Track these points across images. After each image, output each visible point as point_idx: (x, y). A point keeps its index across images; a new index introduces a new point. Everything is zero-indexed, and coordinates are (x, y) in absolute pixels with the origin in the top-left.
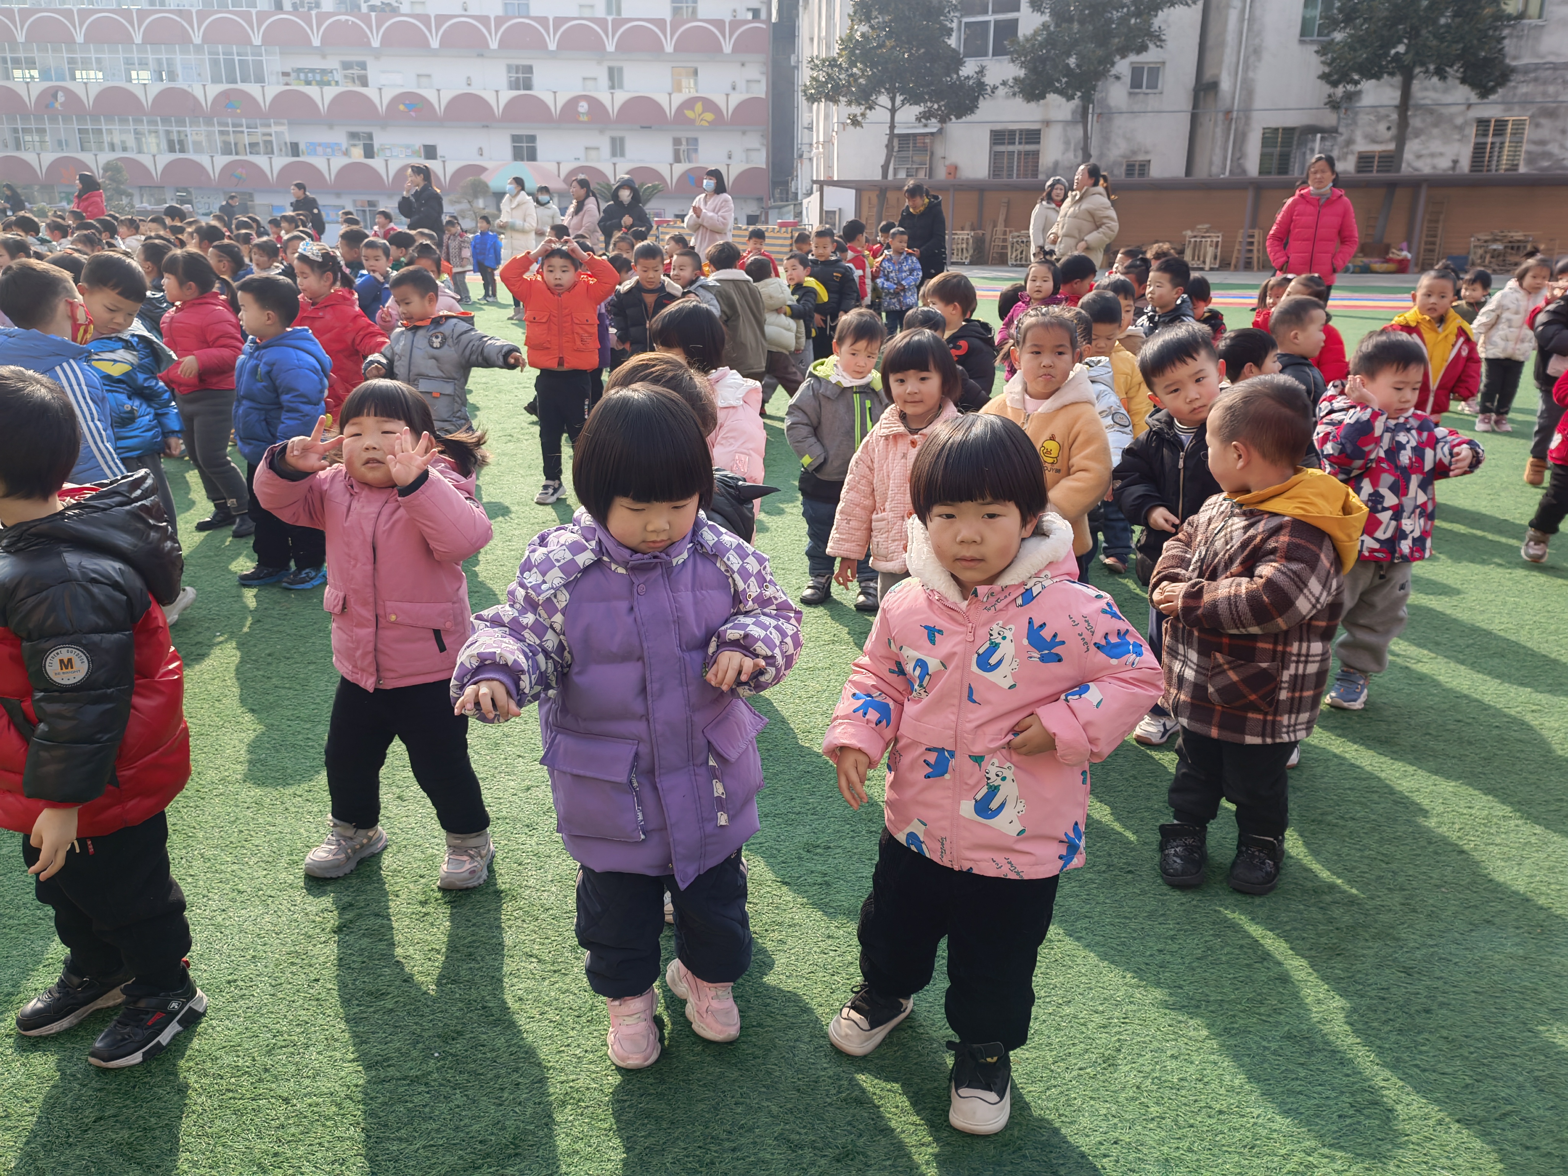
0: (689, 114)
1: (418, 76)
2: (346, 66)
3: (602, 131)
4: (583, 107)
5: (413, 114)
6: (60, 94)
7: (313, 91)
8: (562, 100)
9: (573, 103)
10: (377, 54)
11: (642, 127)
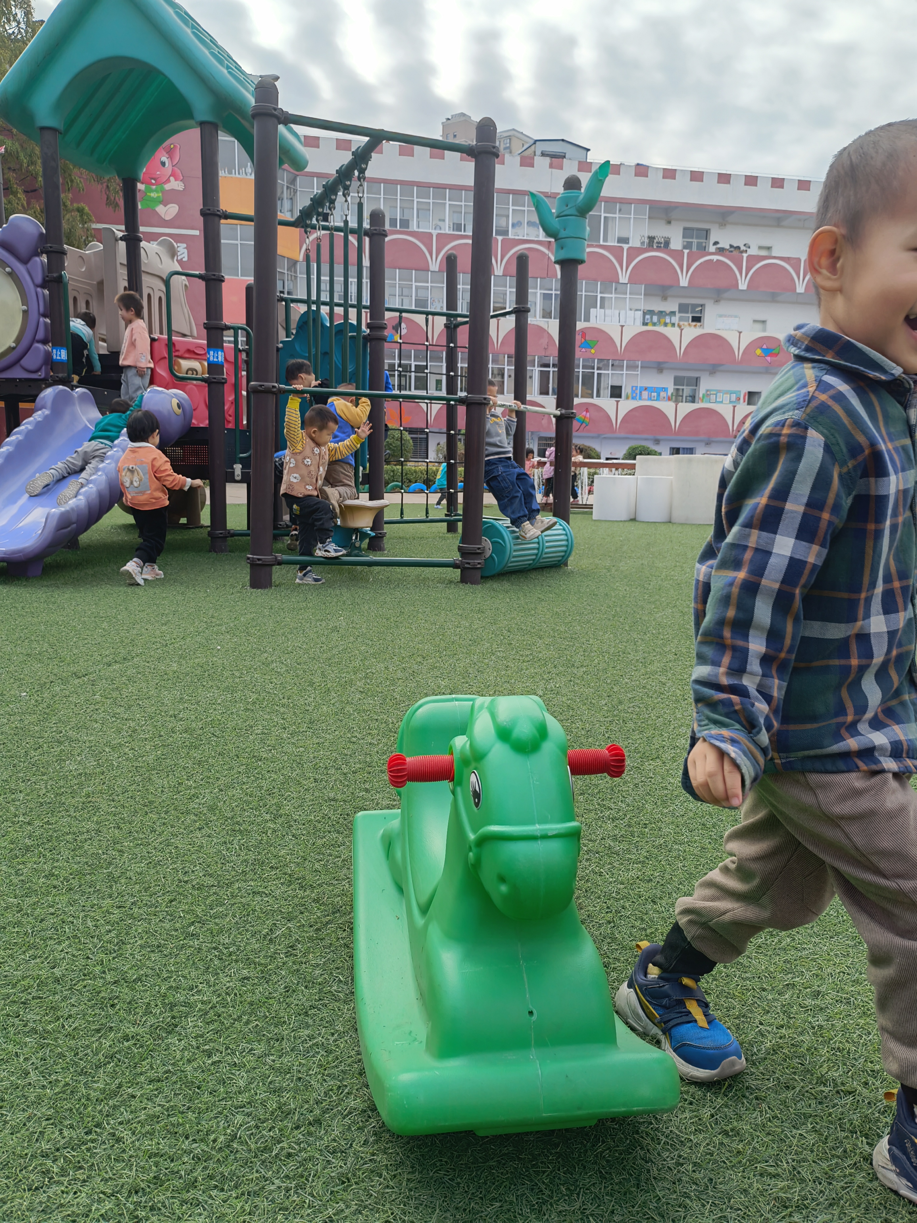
5: (769, 359)
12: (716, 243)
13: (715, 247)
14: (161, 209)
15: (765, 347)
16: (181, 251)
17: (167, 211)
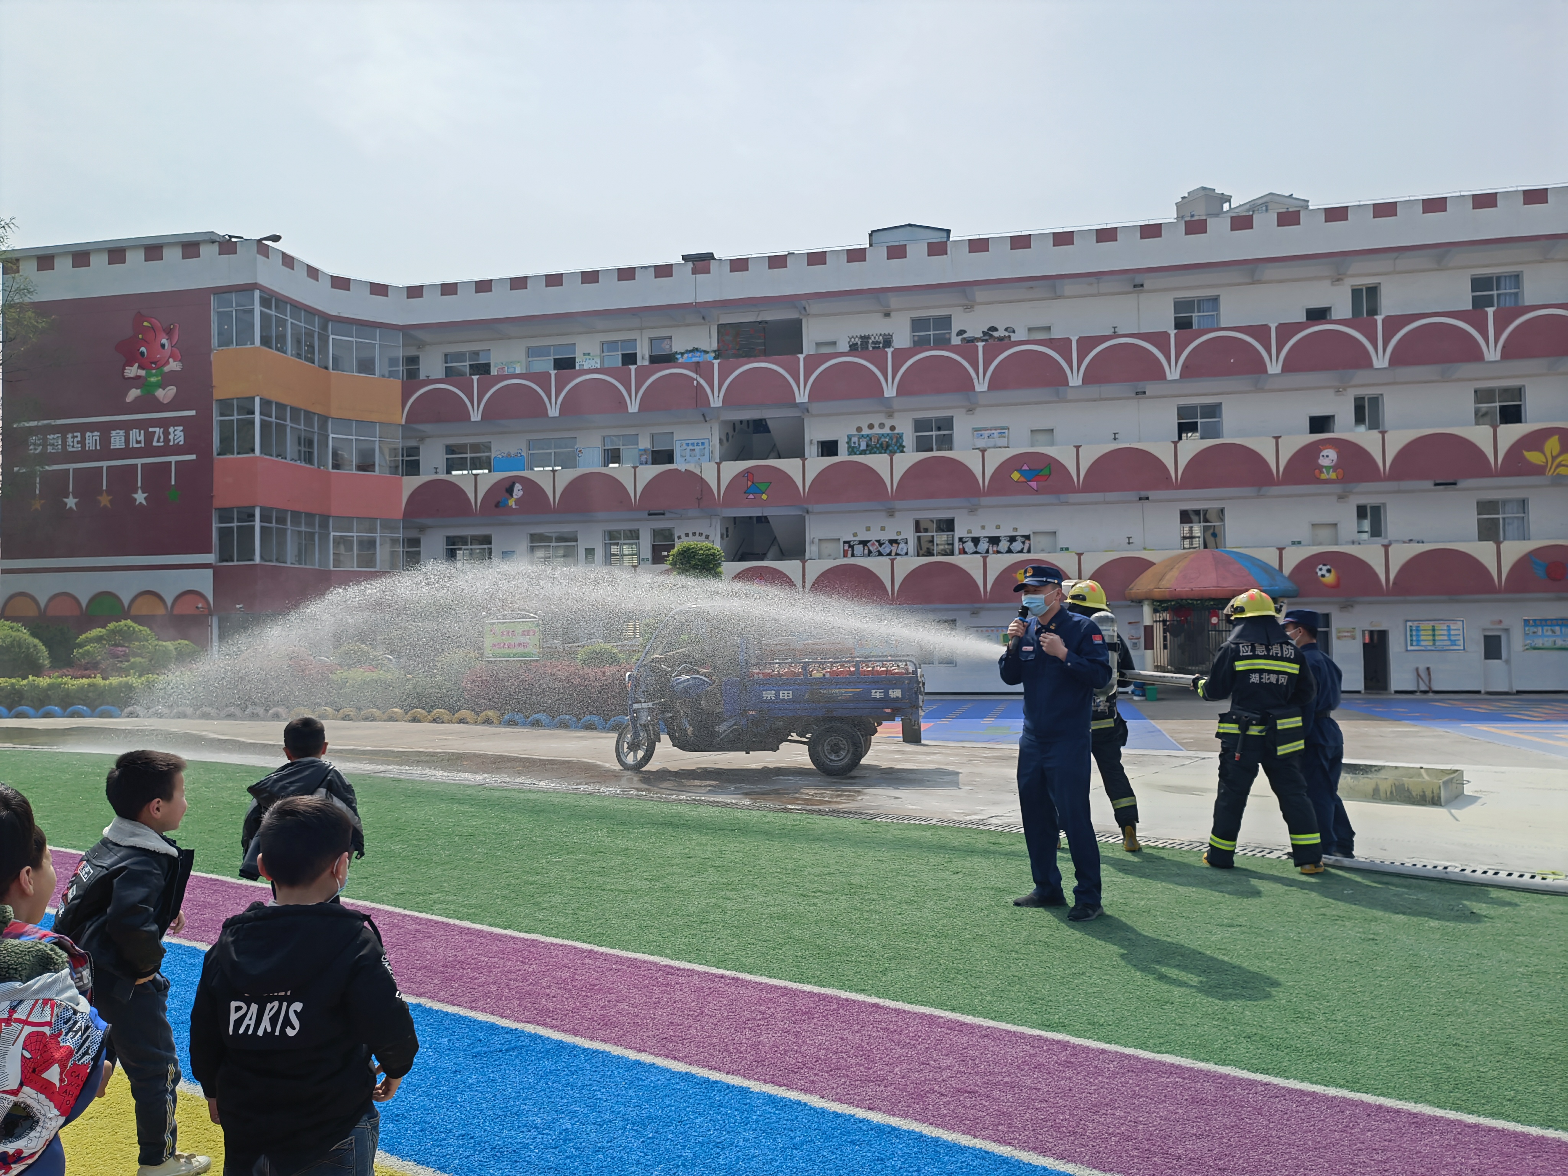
0: (1534, 457)
1: (1032, 431)
2: (920, 425)
3: (1341, 497)
4: (1328, 457)
5: (1034, 484)
6: (518, 487)
7: (878, 462)
8: (1282, 450)
9: (1309, 452)
10: (977, 404)
11: (1436, 484)
12: (961, 332)
13: (961, 337)
14: (160, 393)
15: (1025, 467)
16: (177, 435)
17: (166, 394)
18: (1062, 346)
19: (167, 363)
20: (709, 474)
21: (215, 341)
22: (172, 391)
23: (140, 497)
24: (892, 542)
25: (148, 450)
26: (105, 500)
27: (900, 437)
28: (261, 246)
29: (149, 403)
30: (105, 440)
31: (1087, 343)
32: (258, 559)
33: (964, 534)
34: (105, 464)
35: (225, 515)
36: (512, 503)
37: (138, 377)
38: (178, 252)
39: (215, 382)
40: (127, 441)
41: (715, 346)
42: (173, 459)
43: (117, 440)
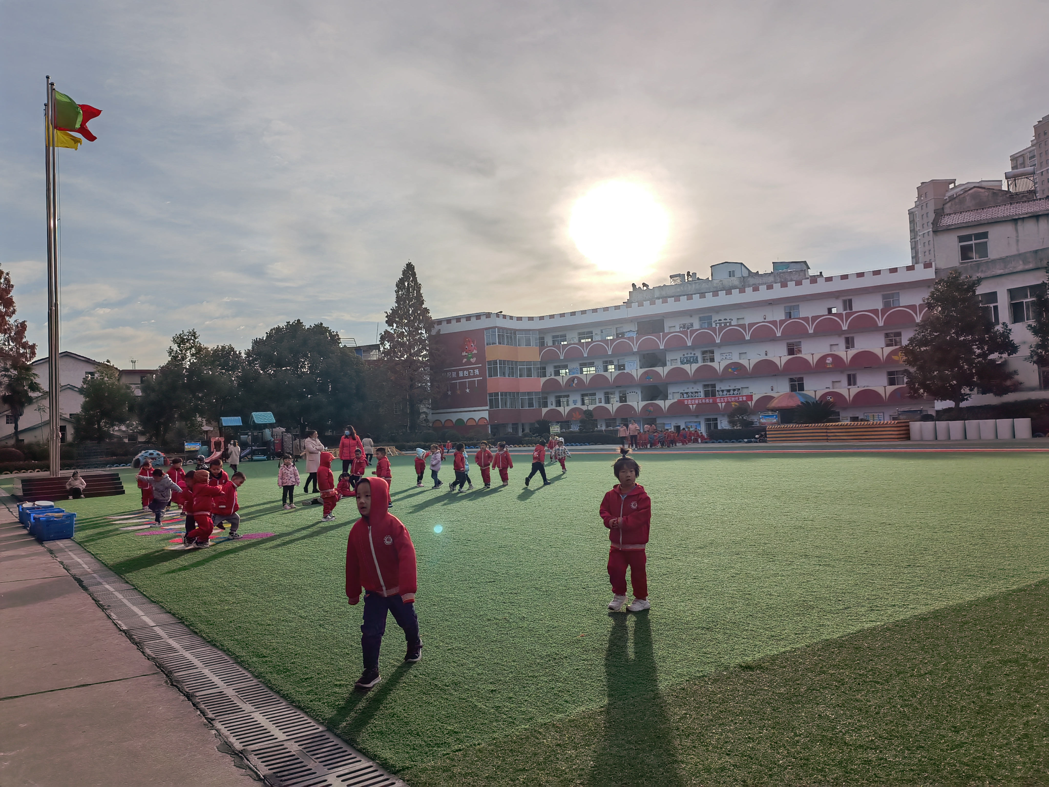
0: (895, 358)
1: (740, 354)
2: (704, 353)
3: (842, 372)
4: (829, 360)
6: (576, 380)
7: (687, 367)
8: (816, 358)
9: (823, 358)
10: (719, 346)
11: (866, 368)
12: (715, 321)
13: (715, 323)
14: (472, 360)
15: (733, 368)
16: (477, 372)
17: (473, 360)
18: (743, 326)
19: (473, 351)
20: (634, 373)
21: (486, 344)
22: (475, 359)
23: (468, 390)
24: (696, 392)
25: (469, 377)
26: (458, 392)
27: (697, 357)
28: (497, 315)
29: (469, 363)
30: (458, 374)
31: (751, 325)
32: (500, 408)
33: (719, 389)
34: (458, 381)
35: (491, 395)
36: (574, 385)
37: (466, 355)
38: (475, 318)
39: (486, 356)
40: (463, 375)
41: (637, 329)
42: (476, 379)
43: (461, 374)
